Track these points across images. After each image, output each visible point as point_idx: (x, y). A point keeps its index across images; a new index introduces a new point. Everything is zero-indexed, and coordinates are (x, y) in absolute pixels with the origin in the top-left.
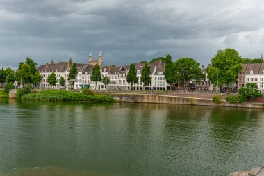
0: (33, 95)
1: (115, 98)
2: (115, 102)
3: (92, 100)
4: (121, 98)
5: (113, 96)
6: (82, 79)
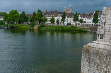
0: (46, 28)
1: (88, 30)
2: (88, 32)
3: (76, 31)
4: (91, 30)
5: (87, 29)
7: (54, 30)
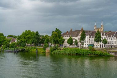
0: (59, 51)
1: (111, 54)
2: (111, 56)
3: (95, 55)
4: (115, 54)
5: (110, 52)
6: (89, 41)
7: (67, 54)
